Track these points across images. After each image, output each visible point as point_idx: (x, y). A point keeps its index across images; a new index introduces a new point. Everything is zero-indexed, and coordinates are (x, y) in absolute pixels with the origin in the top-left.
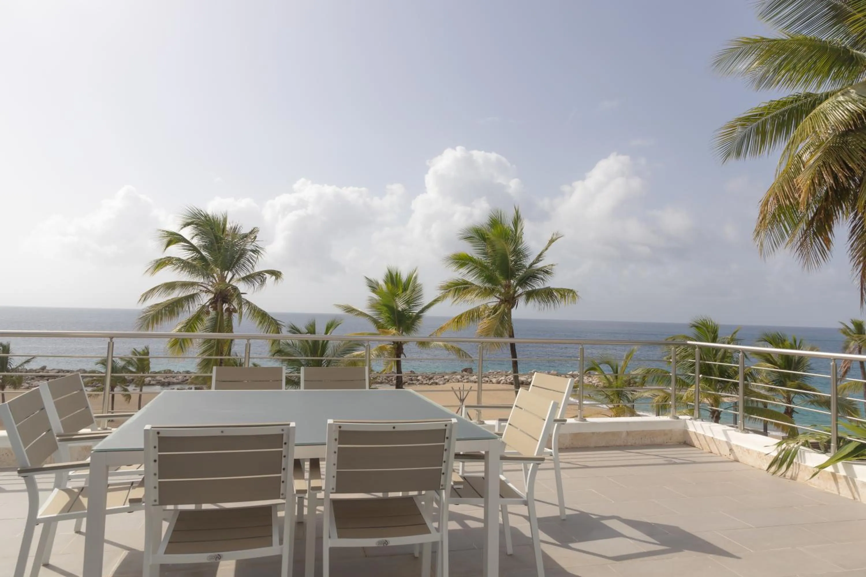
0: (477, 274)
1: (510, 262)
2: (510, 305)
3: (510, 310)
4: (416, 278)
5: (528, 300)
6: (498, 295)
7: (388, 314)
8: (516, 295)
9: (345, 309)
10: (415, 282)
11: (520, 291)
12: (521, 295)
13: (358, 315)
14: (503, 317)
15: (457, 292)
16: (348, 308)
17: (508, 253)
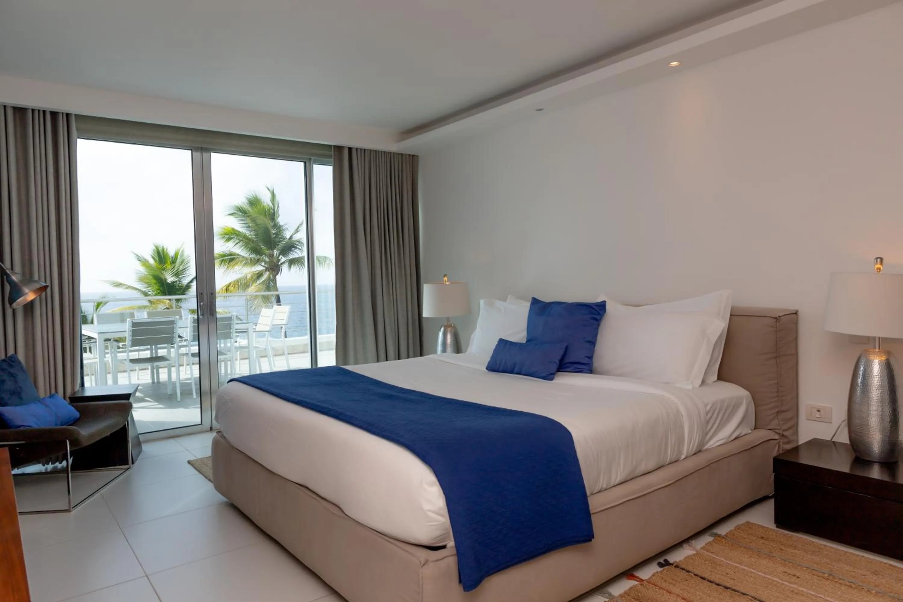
0: (243, 246)
1: (272, 235)
2: (275, 271)
3: (275, 277)
4: (183, 252)
5: (290, 266)
6: (263, 264)
7: (158, 286)
8: (280, 263)
9: (112, 283)
10: (182, 256)
11: (283, 259)
12: (284, 263)
13: (126, 288)
14: (269, 283)
15: (223, 263)
16: (115, 283)
17: (270, 227)
